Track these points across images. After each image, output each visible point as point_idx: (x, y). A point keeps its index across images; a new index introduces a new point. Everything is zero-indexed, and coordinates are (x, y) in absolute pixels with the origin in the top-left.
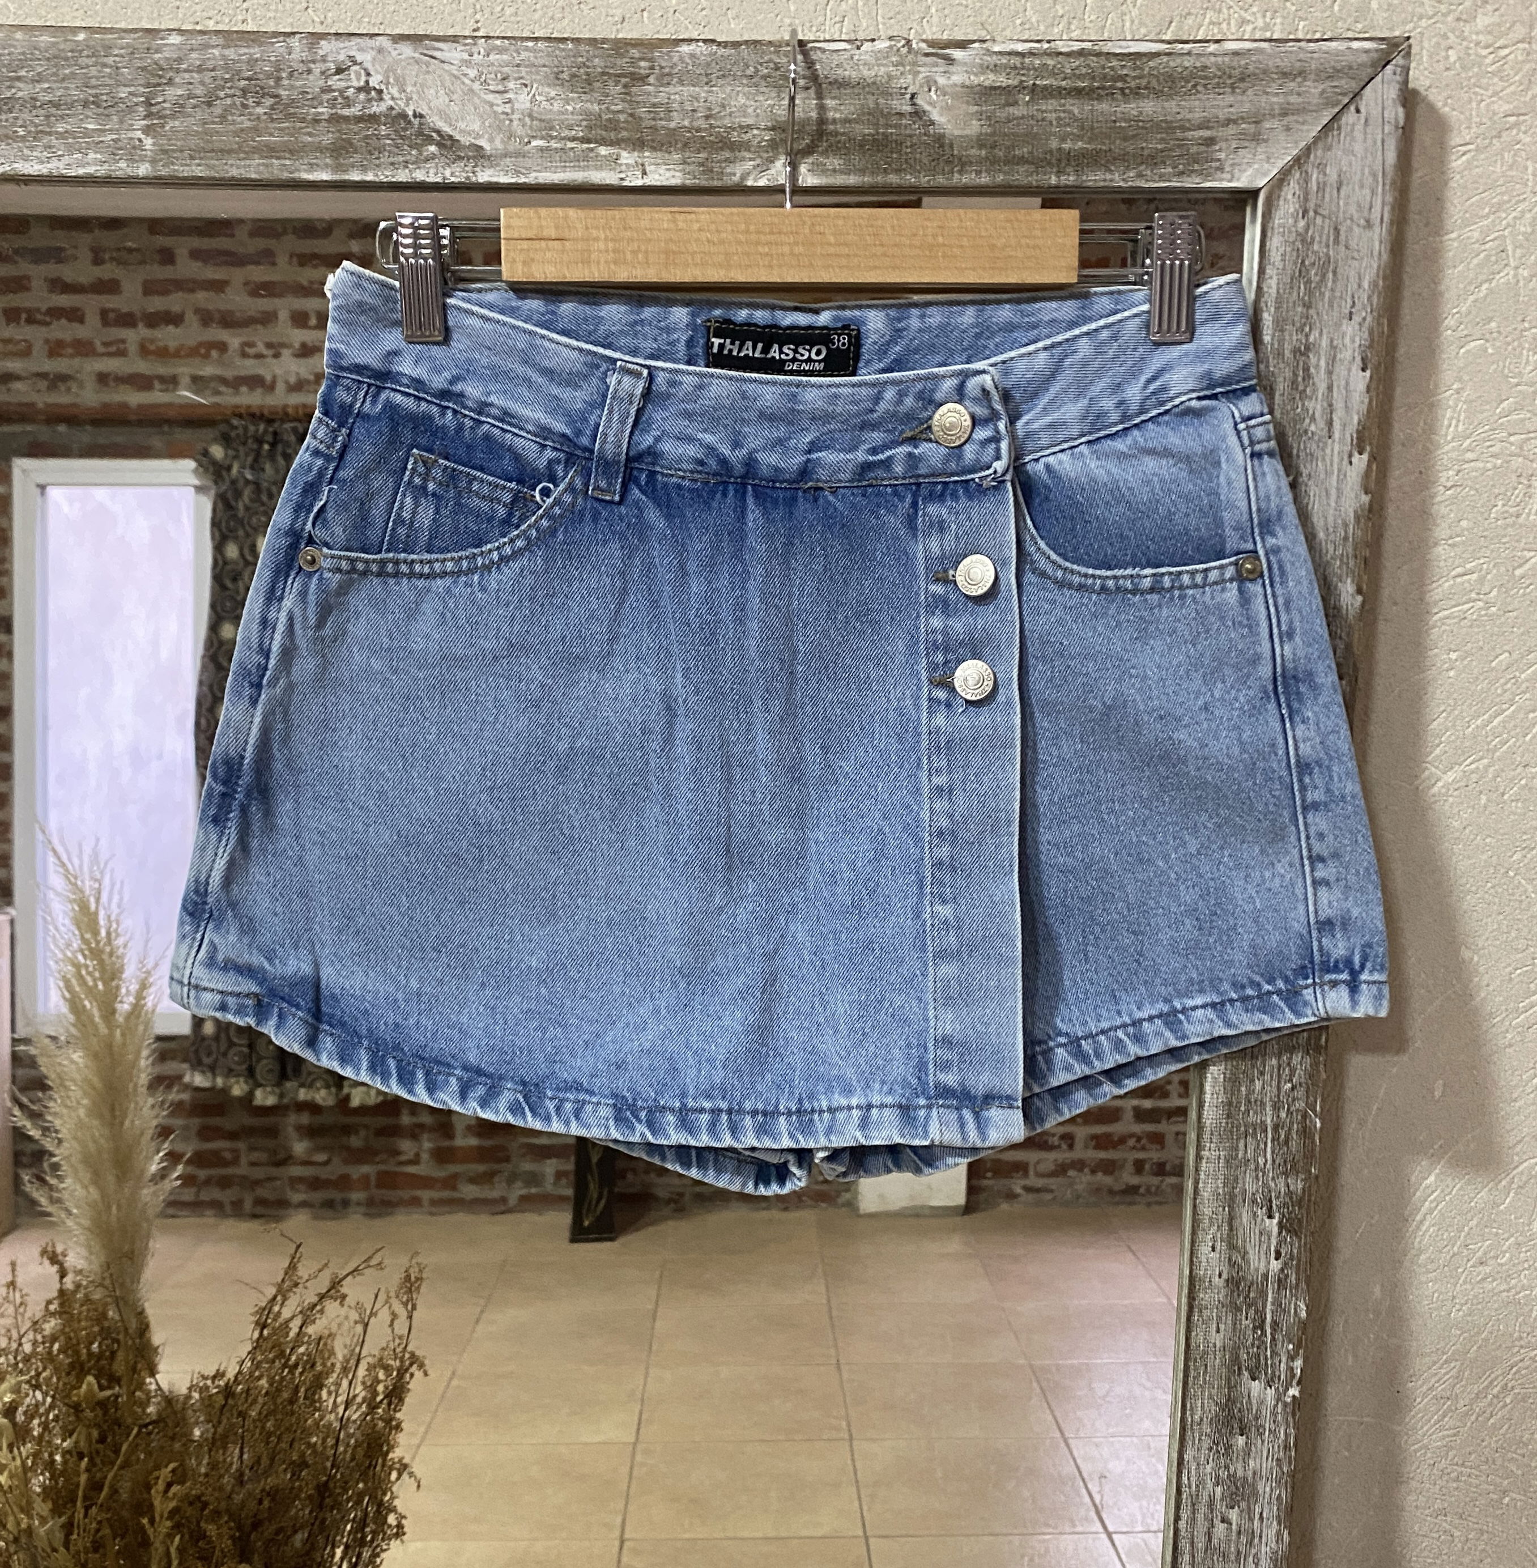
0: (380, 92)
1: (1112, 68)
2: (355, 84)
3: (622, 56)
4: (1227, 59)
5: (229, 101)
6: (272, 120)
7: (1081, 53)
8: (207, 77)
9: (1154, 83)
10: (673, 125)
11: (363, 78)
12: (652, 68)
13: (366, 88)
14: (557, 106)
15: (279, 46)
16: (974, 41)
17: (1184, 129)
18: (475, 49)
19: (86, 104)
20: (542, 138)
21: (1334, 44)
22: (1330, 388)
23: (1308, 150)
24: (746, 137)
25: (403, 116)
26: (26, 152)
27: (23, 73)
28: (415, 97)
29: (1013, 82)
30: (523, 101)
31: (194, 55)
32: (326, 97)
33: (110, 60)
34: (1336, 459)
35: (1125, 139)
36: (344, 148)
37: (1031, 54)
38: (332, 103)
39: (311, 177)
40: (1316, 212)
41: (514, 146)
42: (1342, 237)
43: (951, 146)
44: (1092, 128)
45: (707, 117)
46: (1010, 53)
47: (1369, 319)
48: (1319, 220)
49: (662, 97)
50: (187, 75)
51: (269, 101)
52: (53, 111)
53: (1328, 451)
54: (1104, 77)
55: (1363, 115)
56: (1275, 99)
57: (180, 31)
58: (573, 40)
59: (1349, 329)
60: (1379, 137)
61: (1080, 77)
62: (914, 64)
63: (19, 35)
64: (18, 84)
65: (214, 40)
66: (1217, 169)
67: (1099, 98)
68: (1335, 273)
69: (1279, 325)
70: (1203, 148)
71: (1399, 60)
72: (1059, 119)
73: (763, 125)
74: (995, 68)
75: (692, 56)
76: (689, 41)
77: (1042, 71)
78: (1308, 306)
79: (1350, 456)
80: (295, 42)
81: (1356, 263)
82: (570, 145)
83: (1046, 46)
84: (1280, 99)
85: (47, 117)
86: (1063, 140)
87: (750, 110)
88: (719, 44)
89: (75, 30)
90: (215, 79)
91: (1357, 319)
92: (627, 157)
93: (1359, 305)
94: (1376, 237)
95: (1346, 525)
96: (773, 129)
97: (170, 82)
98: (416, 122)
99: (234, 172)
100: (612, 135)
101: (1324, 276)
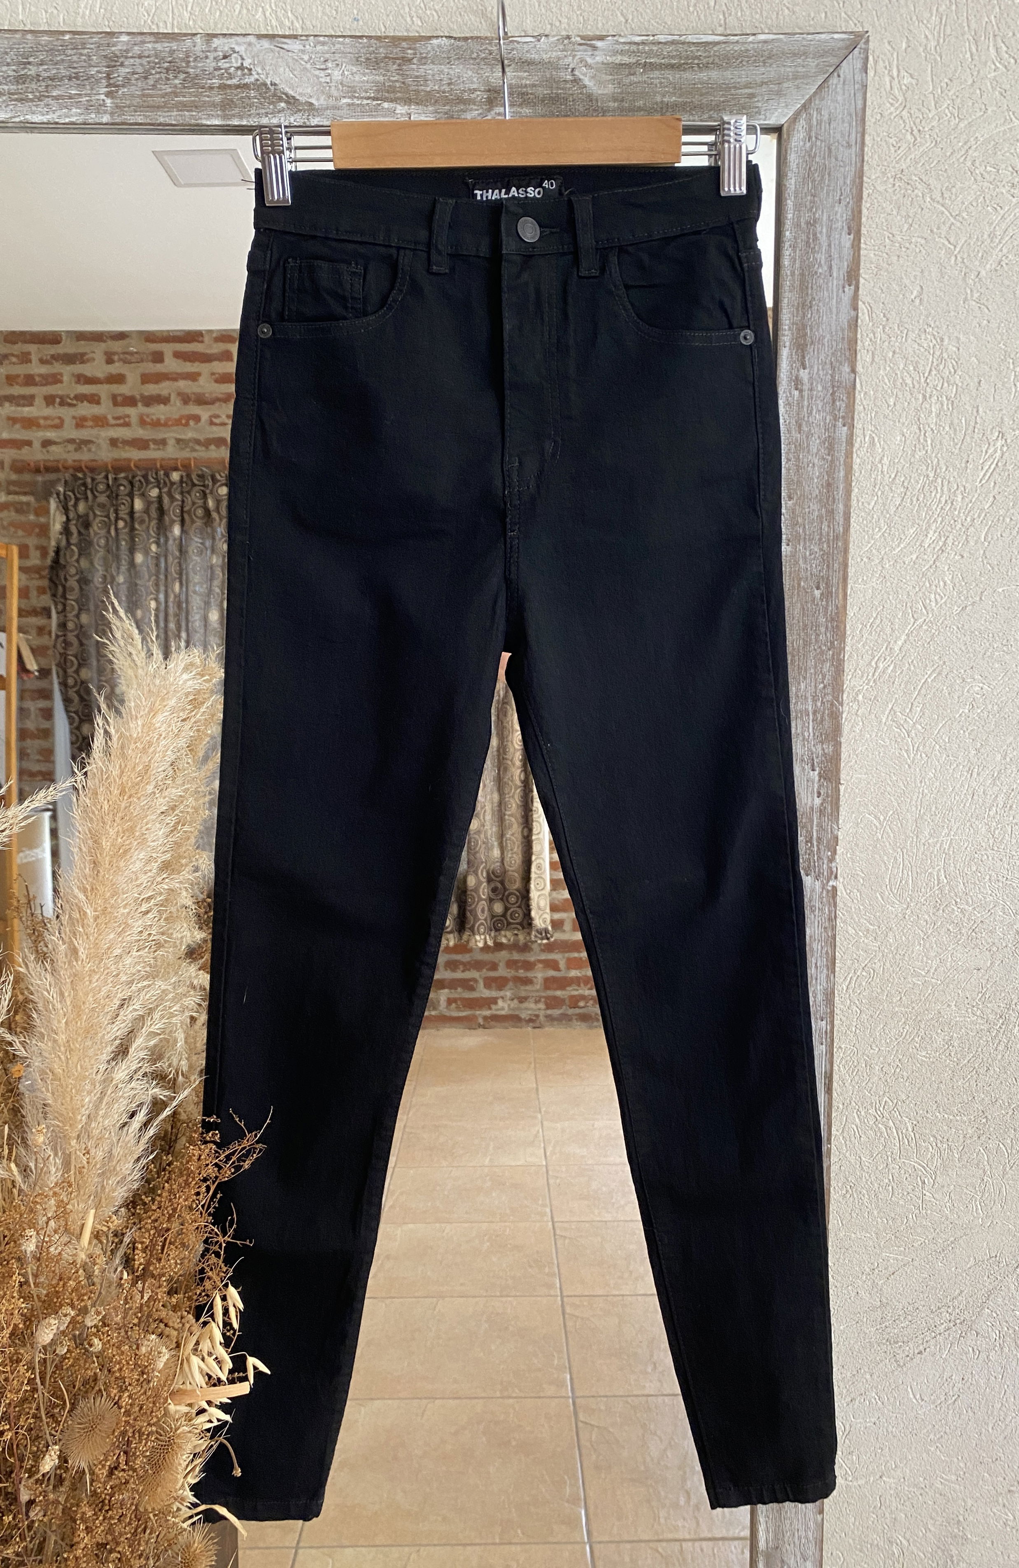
0: (250, 70)
1: (692, 51)
2: (235, 65)
3: (396, 46)
4: (760, 45)
5: (158, 76)
6: (185, 87)
7: (673, 42)
8: (144, 61)
9: (717, 60)
10: (428, 89)
11: (240, 61)
12: (415, 54)
13: (241, 68)
14: (357, 78)
15: (188, 42)
16: (608, 36)
17: (735, 87)
18: (307, 43)
19: (70, 79)
20: (349, 97)
21: (823, 36)
22: (829, 245)
23: (810, 99)
24: (472, 96)
25: (265, 85)
26: (34, 108)
27: (31, 59)
28: (271, 72)
29: (633, 60)
30: (337, 75)
31: (136, 48)
32: (217, 73)
33: (86, 51)
34: (835, 290)
35: (701, 95)
36: (228, 104)
37: (643, 43)
38: (221, 77)
39: (209, 123)
40: (816, 138)
41: (331, 102)
42: (833, 153)
43: (597, 100)
44: (681, 89)
45: (449, 84)
46: (630, 43)
47: (851, 202)
48: (819, 143)
49: (421, 72)
50: (132, 60)
51: (182, 76)
52: (50, 82)
53: (830, 284)
54: (687, 58)
55: (842, 79)
56: (789, 69)
57: (129, 34)
58: (366, 37)
59: (839, 209)
60: (852, 92)
61: (672, 57)
62: (573, 50)
63: (29, 36)
64: (28, 66)
65: (148, 39)
66: (756, 113)
67: (685, 69)
68: (829, 175)
69: (798, 207)
70: (747, 100)
71: (862, 45)
72: (661, 83)
73: (482, 88)
74: (622, 53)
75: (439, 46)
76: (437, 37)
77: (649, 54)
78: (814, 196)
79: (844, 287)
80: (198, 39)
81: (842, 169)
82: (365, 102)
83: (652, 38)
84: (793, 69)
85: (47, 86)
86: (664, 96)
87: (475, 80)
88: (455, 38)
89: (63, 33)
90: (149, 62)
91: (843, 203)
92: (401, 109)
93: (845, 195)
94: (853, 153)
95: (843, 330)
96: (489, 91)
97: (122, 65)
98: (272, 88)
99: (162, 120)
100: (392, 95)
101: (823, 176)
